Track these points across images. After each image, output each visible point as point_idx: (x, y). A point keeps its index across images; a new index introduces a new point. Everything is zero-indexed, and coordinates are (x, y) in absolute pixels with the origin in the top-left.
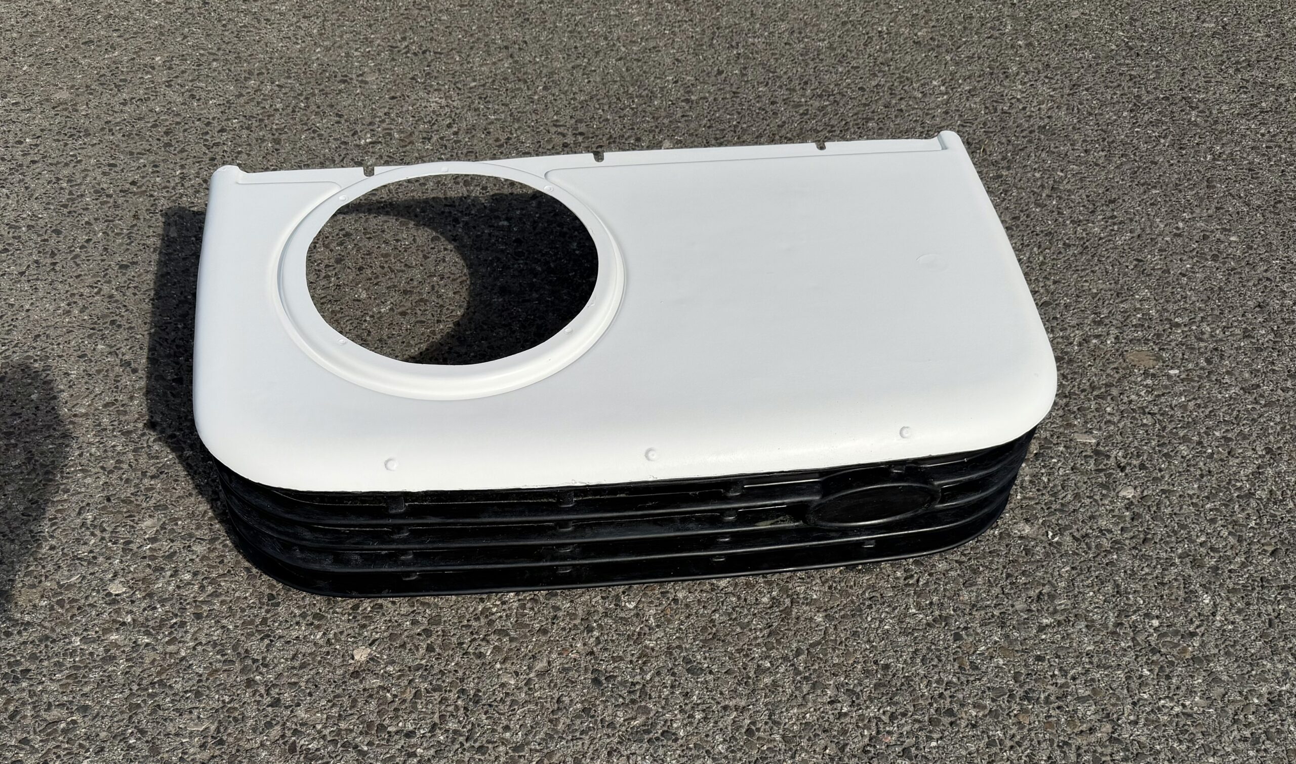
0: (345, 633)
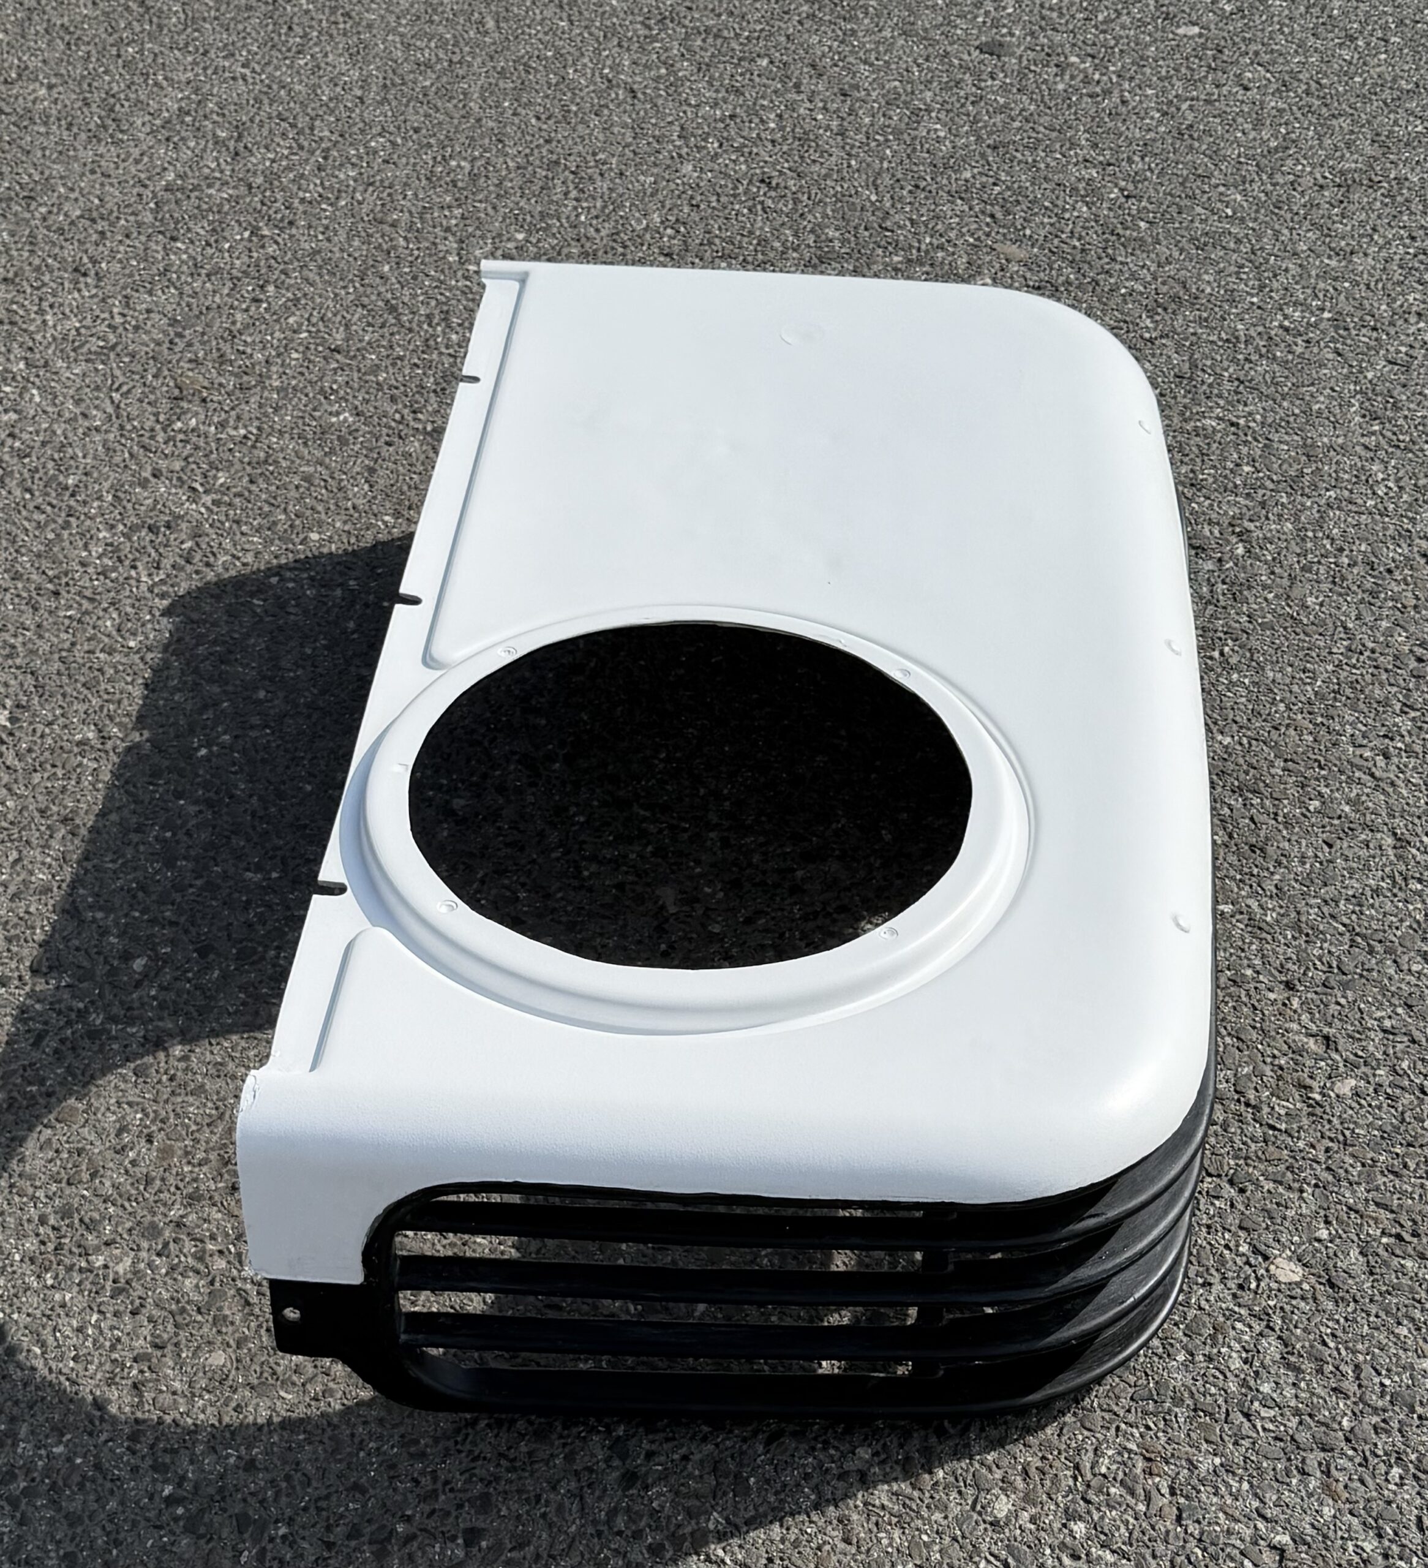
0: (1239, 1292)
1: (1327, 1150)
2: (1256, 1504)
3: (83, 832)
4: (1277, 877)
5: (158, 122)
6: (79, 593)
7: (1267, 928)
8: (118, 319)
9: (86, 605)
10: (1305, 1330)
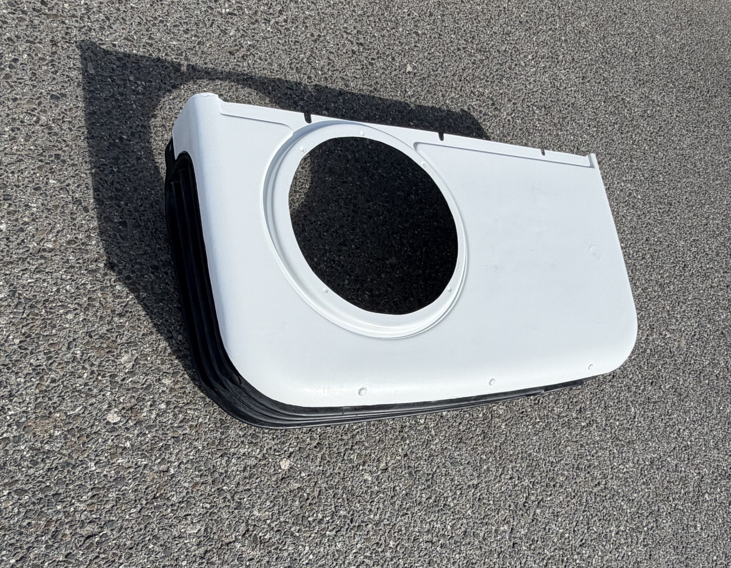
0: (273, 449)
1: (339, 473)
2: (185, 461)
3: (372, 94)
4: (450, 448)
5: (647, 94)
6: (462, 87)
7: (428, 446)
8: (569, 89)
9: (459, 89)
10: (261, 472)
